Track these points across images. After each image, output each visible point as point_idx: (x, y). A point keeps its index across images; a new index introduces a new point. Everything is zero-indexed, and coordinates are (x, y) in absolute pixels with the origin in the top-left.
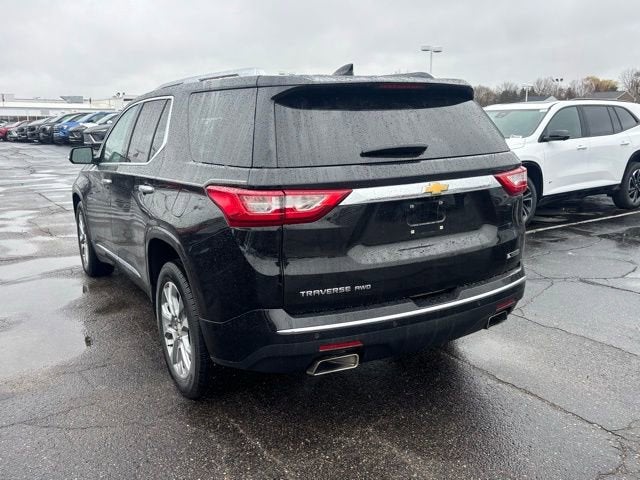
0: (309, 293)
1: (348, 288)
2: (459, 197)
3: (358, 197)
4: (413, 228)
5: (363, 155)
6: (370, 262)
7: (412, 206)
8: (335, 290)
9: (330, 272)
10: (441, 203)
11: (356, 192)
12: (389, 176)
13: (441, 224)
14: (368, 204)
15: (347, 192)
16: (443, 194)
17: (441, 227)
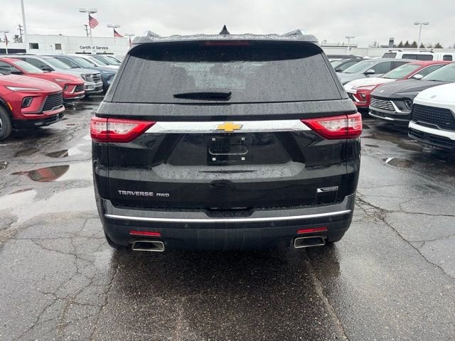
0: (124, 192)
1: (151, 194)
2: (258, 136)
3: (160, 128)
4: (215, 156)
5: (177, 96)
6: (170, 177)
7: (214, 139)
8: (142, 193)
9: (139, 180)
10: (243, 139)
11: (158, 123)
12: (187, 114)
13: (243, 156)
14: (168, 134)
15: (150, 123)
16: (236, 131)
17: (243, 159)
